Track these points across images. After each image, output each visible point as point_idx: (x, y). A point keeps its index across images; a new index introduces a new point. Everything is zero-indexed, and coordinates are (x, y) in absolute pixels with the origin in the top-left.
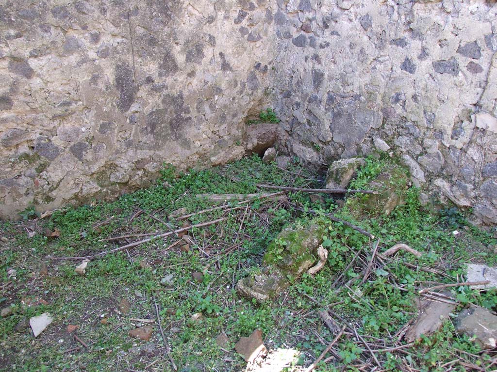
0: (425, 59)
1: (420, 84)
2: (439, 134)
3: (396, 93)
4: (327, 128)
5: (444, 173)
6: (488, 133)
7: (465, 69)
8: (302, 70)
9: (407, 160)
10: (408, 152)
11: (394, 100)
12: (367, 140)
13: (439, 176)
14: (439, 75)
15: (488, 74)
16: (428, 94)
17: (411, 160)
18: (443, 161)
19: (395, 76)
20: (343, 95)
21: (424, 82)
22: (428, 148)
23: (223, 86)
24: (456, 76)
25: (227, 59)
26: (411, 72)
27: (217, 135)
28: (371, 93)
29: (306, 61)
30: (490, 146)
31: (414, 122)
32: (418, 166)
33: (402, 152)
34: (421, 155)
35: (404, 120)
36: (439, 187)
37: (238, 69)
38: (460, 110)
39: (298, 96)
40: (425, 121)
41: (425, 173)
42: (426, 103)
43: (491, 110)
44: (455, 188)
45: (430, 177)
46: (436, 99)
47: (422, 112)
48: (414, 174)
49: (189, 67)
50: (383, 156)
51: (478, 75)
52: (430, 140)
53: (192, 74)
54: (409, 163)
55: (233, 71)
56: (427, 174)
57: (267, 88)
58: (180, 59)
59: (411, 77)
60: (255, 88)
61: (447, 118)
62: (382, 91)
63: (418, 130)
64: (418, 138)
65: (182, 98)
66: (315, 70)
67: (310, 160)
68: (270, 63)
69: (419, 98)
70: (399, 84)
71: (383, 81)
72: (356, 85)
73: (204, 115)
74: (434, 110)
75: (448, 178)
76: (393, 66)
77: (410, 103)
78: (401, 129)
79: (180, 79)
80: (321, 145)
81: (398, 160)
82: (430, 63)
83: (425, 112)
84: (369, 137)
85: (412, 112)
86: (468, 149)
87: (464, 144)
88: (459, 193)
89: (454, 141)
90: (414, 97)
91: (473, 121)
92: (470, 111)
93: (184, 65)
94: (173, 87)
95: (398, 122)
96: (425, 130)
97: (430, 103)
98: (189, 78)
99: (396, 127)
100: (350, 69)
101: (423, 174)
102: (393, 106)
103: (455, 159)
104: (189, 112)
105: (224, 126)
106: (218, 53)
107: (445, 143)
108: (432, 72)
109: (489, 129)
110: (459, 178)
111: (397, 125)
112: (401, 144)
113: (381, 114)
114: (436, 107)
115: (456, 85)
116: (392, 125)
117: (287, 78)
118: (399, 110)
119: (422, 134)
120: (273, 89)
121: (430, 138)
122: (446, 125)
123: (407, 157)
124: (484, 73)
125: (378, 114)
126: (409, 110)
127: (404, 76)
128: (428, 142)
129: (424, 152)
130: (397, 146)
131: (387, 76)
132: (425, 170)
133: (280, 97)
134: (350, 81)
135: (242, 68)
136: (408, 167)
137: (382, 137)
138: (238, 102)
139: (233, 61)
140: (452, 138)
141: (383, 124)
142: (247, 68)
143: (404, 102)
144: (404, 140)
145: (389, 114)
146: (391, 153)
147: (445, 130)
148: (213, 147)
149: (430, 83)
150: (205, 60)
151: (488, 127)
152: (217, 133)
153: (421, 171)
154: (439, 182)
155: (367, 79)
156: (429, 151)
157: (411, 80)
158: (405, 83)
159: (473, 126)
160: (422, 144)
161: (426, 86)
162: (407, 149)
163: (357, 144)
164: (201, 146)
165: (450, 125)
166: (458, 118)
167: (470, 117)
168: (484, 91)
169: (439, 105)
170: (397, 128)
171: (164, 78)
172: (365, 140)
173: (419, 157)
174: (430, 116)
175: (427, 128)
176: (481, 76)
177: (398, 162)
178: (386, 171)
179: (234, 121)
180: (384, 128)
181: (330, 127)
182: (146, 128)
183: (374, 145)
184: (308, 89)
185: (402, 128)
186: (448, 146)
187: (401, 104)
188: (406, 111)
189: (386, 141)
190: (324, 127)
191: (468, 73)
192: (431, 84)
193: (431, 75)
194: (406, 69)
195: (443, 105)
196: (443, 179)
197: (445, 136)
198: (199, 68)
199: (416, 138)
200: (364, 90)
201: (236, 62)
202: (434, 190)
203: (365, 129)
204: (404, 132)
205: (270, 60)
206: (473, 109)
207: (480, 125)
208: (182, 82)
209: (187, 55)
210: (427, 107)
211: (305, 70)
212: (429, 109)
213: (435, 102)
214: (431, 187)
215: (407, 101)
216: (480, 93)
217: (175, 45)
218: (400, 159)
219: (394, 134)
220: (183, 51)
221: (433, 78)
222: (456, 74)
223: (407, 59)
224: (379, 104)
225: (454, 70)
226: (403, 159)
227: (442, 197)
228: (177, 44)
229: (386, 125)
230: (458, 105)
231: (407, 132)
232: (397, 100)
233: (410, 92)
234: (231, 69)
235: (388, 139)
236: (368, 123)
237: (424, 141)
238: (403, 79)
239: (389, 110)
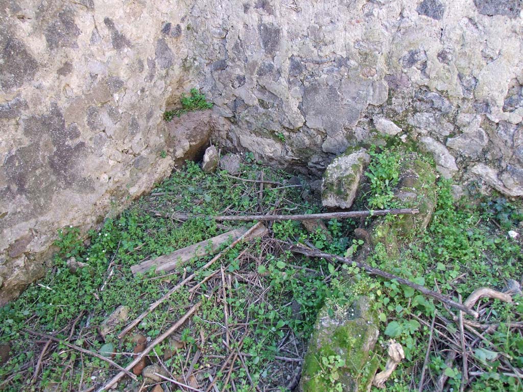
1: (452, 35)
2: (483, 106)
3: (409, 52)
4: (295, 109)
5: (489, 157)
8: (240, 27)
9: (429, 144)
10: (430, 134)
11: (405, 63)
12: (363, 122)
13: (479, 161)
14: (486, 20)
16: (467, 50)
17: (436, 143)
18: (486, 141)
19: (407, 25)
20: (318, 59)
21: (459, 32)
22: (464, 126)
23: (123, 75)
24: (515, 18)
25: (118, 28)
26: (435, 17)
27: (131, 154)
28: (366, 54)
29: (245, 12)
31: (442, 92)
32: (446, 151)
33: (420, 134)
34: (452, 135)
35: (424, 89)
36: (479, 177)
37: (140, 41)
39: (239, 66)
40: (460, 89)
41: (456, 159)
42: (463, 63)
44: (505, 176)
45: (464, 163)
46: (480, 56)
47: (456, 77)
48: (442, 162)
49: (58, 58)
50: (392, 142)
52: (468, 115)
53: (65, 69)
54: (432, 148)
55: (132, 47)
57: (186, 60)
58: (37, 45)
59: (436, 26)
60: (169, 65)
62: (385, 50)
63: (447, 102)
64: (448, 113)
65: (59, 115)
66: (265, 25)
67: (271, 155)
68: (183, 20)
69: (449, 56)
70: (414, 37)
71: (386, 33)
72: (340, 42)
73: (104, 131)
74: (476, 72)
76: (403, 9)
78: (418, 103)
79: (46, 84)
80: (286, 134)
81: (415, 146)
83: (460, 77)
85: (438, 78)
88: (512, 182)
89: (507, 114)
90: (442, 56)
93: (47, 56)
94: (37, 101)
95: (414, 93)
96: (460, 102)
97: (469, 63)
98: (62, 77)
99: (410, 100)
100: (328, 19)
101: (454, 160)
102: (405, 71)
103: (507, 138)
104: (77, 135)
105: (139, 136)
106: (101, 20)
108: (474, 14)
110: (512, 162)
111: (412, 98)
112: (420, 123)
113: (385, 83)
114: (480, 67)
116: (403, 98)
117: (215, 41)
118: (416, 76)
120: (195, 59)
121: (468, 112)
122: (496, 94)
123: (428, 140)
125: (381, 85)
126: (433, 75)
127: (424, 24)
128: (463, 118)
130: (413, 127)
131: (394, 26)
132: (457, 155)
133: (207, 70)
134: (328, 38)
135: (145, 37)
136: (431, 154)
137: (387, 116)
138: (151, 94)
139: (129, 30)
140: (504, 110)
141: (390, 98)
142: (152, 36)
143: (425, 64)
144: (424, 117)
145: (398, 83)
146: (404, 137)
148: (128, 173)
149: (468, 32)
150: (83, 39)
152: (131, 151)
153: (451, 156)
154: (479, 169)
155: (358, 32)
156: (465, 130)
157: (437, 29)
158: (426, 35)
160: (454, 121)
161: (463, 37)
162: (429, 129)
163: (346, 129)
164: (110, 178)
165: (502, 91)
169: (484, 64)
170: (412, 101)
171: (15, 89)
172: (359, 122)
173: (449, 139)
175: (464, 99)
177: (415, 149)
179: (150, 124)
180: (391, 104)
181: (299, 108)
182: (8, 188)
183: (374, 127)
184: (257, 54)
185: (420, 100)
187: (419, 66)
188: (428, 77)
189: (394, 121)
190: (290, 109)
192: (471, 33)
193: (470, 19)
194: (426, 13)
195: (491, 64)
196: (486, 164)
197: (493, 109)
198: (75, 56)
200: (353, 50)
201: (134, 30)
202: (472, 179)
203: (359, 107)
205: (183, 15)
208: (52, 88)
209: (47, 36)
210: (464, 69)
211: (246, 26)
212: (467, 72)
213: (478, 59)
214: (466, 176)
215: (429, 63)
217: (18, 21)
218: (417, 144)
219: (407, 110)
220: (36, 30)
221: (475, 24)
224: (382, 70)
225: (511, 9)
226: (422, 143)
227: (484, 187)
228: (22, 18)
229: (394, 99)
230: (516, 61)
231: (428, 106)
232: (412, 61)
233: (435, 47)
234: (128, 44)
236: (365, 99)
237: (459, 118)
238: (421, 28)
239: (399, 77)
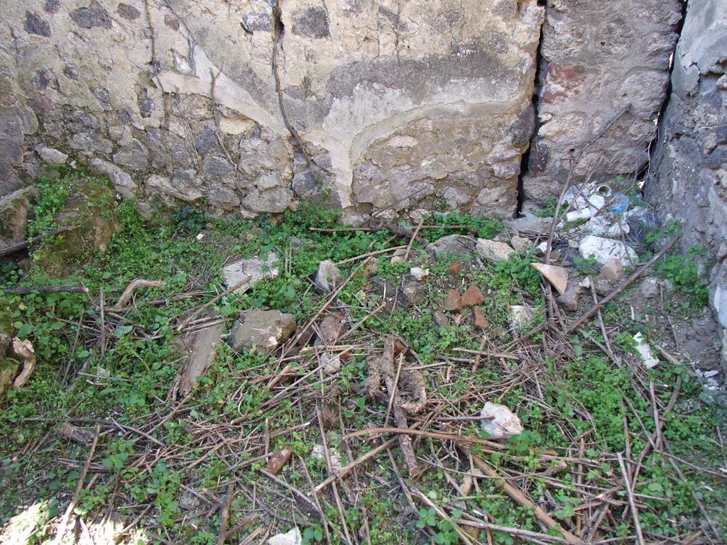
0: (57, 10)
1: (66, 50)
2: (125, 116)
3: (38, 72)
5: (155, 166)
6: (182, 96)
7: (117, 16)
9: (100, 166)
10: (96, 154)
11: (39, 84)
12: (29, 156)
13: (150, 172)
14: (87, 32)
15: (148, 18)
16: (85, 63)
17: (105, 163)
18: (146, 151)
19: (23, 45)
21: (71, 46)
22: (120, 139)
24: (110, 28)
26: (45, 35)
30: (191, 113)
31: (83, 108)
32: (118, 169)
33: (87, 157)
34: (115, 151)
35: (69, 108)
36: (156, 187)
38: (135, 75)
40: (98, 102)
41: (131, 175)
42: (89, 77)
43: (172, 65)
44: (175, 181)
45: (140, 178)
46: (98, 66)
47: (89, 91)
48: (118, 181)
50: (64, 171)
51: (137, 20)
52: (117, 127)
54: (104, 168)
56: (135, 174)
59: (48, 43)
61: (124, 89)
62: (14, 73)
63: (94, 118)
64: (99, 129)
69: (74, 71)
70: (34, 56)
71: (8, 56)
74: (103, 83)
75: (162, 170)
76: (12, 30)
77: (65, 81)
78: (70, 124)
81: (87, 169)
82: (67, 15)
83: (92, 90)
84: (29, 150)
85: (74, 95)
86: (168, 125)
87: (161, 119)
88: (183, 186)
89: (147, 119)
90: (67, 71)
91: (158, 86)
92: (148, 74)
95: (62, 115)
96: (104, 115)
97: (93, 75)
99: (62, 123)
101: (130, 177)
102: (42, 93)
103: (159, 143)
107: (136, 125)
108: (76, 27)
109: (180, 92)
110: (175, 166)
111: (62, 120)
112: (81, 145)
113: (30, 109)
114: (104, 78)
115: (115, 41)
116: (54, 122)
118: (55, 97)
119: (102, 123)
121: (116, 125)
122: (128, 101)
123: (98, 161)
124: (143, 16)
125: (26, 111)
126: (68, 93)
127: (38, 43)
128: (115, 131)
129: (117, 148)
130: (78, 151)
131: (11, 48)
132: (131, 171)
136: (105, 175)
137: (49, 145)
140: (143, 116)
141: (41, 124)
143: (57, 83)
144: (82, 138)
145: (43, 107)
146: (73, 164)
147: (130, 108)
151: (178, 89)
153: (125, 174)
154: (154, 180)
156: (121, 143)
157: (50, 46)
158: (44, 53)
159: (161, 93)
160: (108, 136)
161: (76, 50)
162: (93, 150)
163: (15, 167)
165: (132, 98)
166: (138, 87)
167: (152, 81)
168: (153, 42)
169: (106, 74)
170: (65, 123)
172: (25, 157)
173: (114, 156)
174: (101, 93)
175: (106, 112)
176: (141, 21)
177: (88, 173)
178: (76, 192)
180: (44, 130)
183: (42, 159)
185: (71, 121)
186: (142, 128)
187: (53, 86)
188: (66, 96)
189: (57, 148)
191: (124, 21)
192: (79, 44)
193: (76, 33)
194: (34, 31)
195: (111, 73)
196: (157, 174)
197: (134, 116)
199: (98, 131)
202: (153, 193)
203: (16, 139)
204: (78, 127)
206: (151, 69)
207: (168, 89)
210: (91, 81)
212: (95, 84)
213: (99, 72)
214: (147, 191)
215: (59, 80)
216: (150, 45)
218: (89, 168)
219: (64, 135)
221: (81, 37)
222: (110, 26)
223: (29, 15)
224: (19, 95)
225: (103, 20)
226: (94, 166)
227: (167, 199)
229: (45, 124)
230: (130, 68)
231: (80, 125)
232: (44, 82)
233: (58, 65)
235: (58, 144)
236: (17, 129)
237: (110, 131)
238: (37, 47)
239: (40, 100)
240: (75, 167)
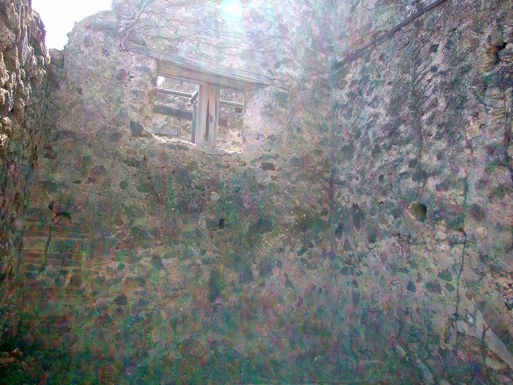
0: (421, 282)
6: (467, 336)
7: (444, 288)
15: (458, 292)
30: (470, 347)
38: (446, 319)
43: (465, 317)
51: (452, 292)
61: (440, 323)
75: (449, 378)
77: (415, 314)
82: (424, 284)
84: (392, 345)
86: (457, 351)
87: (454, 346)
91: (455, 327)
92: (452, 319)
107: (441, 346)
109: (467, 333)
115: (441, 300)
119: (426, 340)
124: (456, 290)
147: (440, 336)
151: (465, 331)
159: (456, 331)
166: (446, 326)
167: (453, 324)
168: (458, 304)
174: (429, 325)
176: (454, 293)
186: (444, 349)
191: (447, 291)
199: (422, 344)
204: (415, 339)
206: (454, 318)
207: (460, 330)
216: (456, 305)
222: (440, 293)
223: (410, 282)
240: (407, 360)
